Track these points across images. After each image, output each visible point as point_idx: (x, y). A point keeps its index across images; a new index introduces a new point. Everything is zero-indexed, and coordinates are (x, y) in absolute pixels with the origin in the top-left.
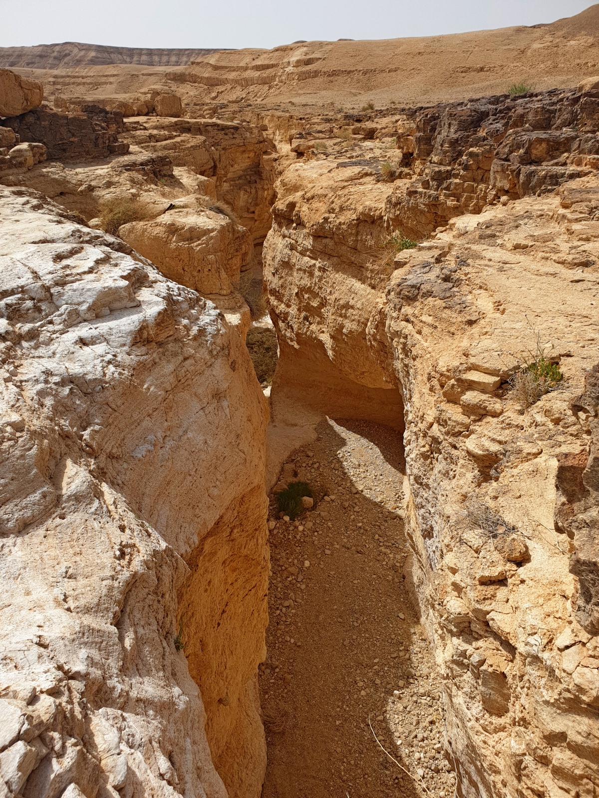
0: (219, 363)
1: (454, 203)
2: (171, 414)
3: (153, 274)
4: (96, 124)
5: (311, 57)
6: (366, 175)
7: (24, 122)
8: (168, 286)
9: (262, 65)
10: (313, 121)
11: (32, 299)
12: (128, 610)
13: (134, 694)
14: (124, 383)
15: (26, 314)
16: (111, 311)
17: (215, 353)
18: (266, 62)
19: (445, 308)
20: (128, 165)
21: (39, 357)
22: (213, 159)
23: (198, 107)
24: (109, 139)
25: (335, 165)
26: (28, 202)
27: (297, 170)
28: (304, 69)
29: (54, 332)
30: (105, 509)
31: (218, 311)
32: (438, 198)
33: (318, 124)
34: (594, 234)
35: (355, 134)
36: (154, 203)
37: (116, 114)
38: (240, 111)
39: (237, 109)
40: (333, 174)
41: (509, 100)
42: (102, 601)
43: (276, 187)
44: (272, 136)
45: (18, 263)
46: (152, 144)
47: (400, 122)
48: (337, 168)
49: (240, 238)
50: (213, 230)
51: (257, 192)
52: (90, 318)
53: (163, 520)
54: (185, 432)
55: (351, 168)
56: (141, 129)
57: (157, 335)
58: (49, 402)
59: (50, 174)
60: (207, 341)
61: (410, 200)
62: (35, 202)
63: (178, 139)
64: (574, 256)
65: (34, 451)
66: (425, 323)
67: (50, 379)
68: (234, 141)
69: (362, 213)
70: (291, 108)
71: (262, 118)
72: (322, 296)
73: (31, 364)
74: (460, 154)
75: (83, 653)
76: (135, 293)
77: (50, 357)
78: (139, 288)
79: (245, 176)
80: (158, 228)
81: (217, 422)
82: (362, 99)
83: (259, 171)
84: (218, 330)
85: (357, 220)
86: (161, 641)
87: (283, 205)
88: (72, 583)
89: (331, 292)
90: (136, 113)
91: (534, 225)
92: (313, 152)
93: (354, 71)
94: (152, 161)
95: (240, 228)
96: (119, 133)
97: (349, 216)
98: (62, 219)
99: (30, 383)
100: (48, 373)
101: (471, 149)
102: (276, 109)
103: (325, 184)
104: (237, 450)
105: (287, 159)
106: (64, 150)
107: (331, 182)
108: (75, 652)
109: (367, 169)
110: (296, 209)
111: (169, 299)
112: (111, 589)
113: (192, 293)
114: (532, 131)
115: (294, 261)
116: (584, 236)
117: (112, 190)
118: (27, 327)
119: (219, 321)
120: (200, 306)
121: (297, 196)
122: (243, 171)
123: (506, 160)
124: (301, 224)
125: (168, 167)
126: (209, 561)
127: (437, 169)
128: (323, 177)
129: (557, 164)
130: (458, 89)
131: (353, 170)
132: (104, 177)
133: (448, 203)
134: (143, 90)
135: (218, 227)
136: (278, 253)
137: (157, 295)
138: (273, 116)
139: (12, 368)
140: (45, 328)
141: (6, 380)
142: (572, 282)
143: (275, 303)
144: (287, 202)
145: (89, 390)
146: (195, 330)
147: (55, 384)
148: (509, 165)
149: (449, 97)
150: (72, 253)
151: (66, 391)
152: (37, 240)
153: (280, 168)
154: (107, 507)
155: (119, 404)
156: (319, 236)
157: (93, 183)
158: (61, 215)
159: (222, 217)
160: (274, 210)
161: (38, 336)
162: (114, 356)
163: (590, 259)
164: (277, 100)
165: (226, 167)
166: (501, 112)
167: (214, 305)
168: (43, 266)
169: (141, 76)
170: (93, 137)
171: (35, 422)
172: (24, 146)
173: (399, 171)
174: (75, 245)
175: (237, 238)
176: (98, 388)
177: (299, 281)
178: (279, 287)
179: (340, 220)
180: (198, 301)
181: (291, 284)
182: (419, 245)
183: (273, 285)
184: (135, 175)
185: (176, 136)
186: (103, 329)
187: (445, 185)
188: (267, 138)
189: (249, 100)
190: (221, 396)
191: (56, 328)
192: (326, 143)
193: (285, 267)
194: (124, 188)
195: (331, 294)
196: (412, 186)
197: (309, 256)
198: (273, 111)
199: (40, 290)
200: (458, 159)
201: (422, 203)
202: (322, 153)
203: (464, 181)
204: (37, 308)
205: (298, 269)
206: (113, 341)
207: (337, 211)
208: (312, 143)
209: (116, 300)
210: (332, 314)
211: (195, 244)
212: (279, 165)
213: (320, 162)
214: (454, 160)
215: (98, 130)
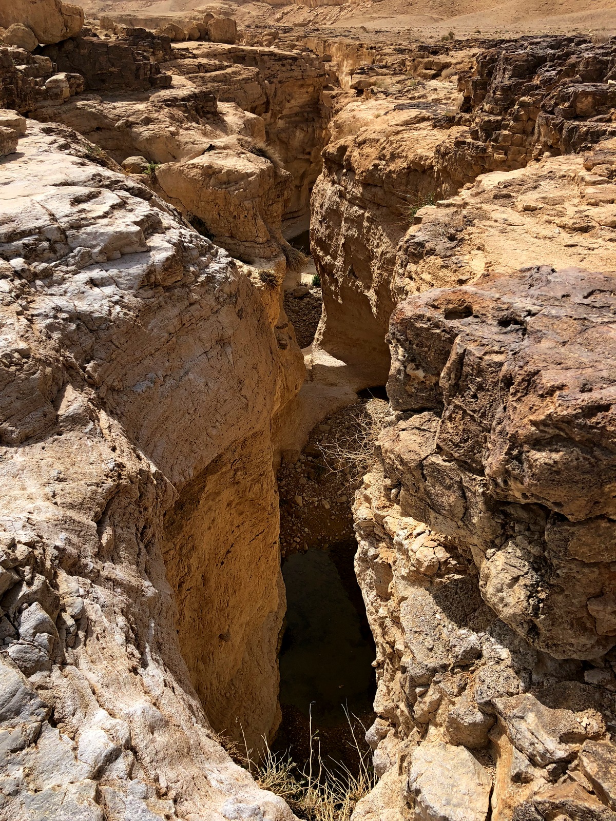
0: (224, 310)
1: (501, 156)
2: (173, 355)
3: (167, 220)
4: (138, 54)
6: (424, 119)
7: (63, 49)
8: (181, 233)
10: (384, 51)
11: (48, 240)
12: (109, 513)
13: (104, 573)
14: (127, 323)
15: (42, 254)
16: (123, 254)
17: (221, 300)
19: (442, 267)
20: (168, 100)
21: (52, 295)
22: (266, 94)
23: (259, 30)
24: (151, 70)
25: (392, 106)
26: (55, 142)
27: (353, 110)
29: (67, 272)
30: (98, 431)
31: (230, 259)
32: (485, 150)
34: (602, 199)
35: (426, 69)
36: (193, 143)
37: (163, 39)
38: (305, 37)
39: (302, 34)
40: (389, 117)
41: (573, 44)
42: (86, 502)
43: (331, 128)
44: (335, 68)
45: (37, 205)
46: (201, 74)
48: (394, 110)
49: (283, 183)
50: (252, 174)
51: (314, 131)
52: (102, 261)
53: (159, 451)
54: (187, 373)
55: (408, 111)
56: (190, 57)
57: (164, 280)
58: (56, 335)
59: (86, 107)
60: (215, 288)
61: (457, 151)
62: (62, 141)
63: (229, 70)
64: (575, 221)
65: (37, 375)
66: (424, 280)
67: (59, 315)
68: (292, 74)
69: (412, 162)
70: (362, 35)
71: (329, 45)
72: (370, 248)
73: (43, 300)
74: (512, 103)
75: (63, 535)
76: (146, 239)
77: (61, 295)
78: (152, 234)
79: (302, 113)
80: (195, 170)
81: (219, 366)
82: (444, 26)
83: (317, 108)
84: (226, 278)
85: (408, 168)
86: (138, 543)
87: (334, 149)
88: (62, 485)
89: (378, 244)
90: (187, 37)
91: (554, 186)
92: (372, 91)
94: (193, 97)
95: (283, 172)
96: (165, 61)
97: (399, 164)
98: (86, 161)
99: (41, 317)
100: (58, 309)
101: (522, 99)
102: (345, 36)
103: (378, 128)
104: (239, 395)
105: (346, 97)
106: (103, 81)
107: (385, 126)
108: (56, 533)
109: (425, 113)
110: (347, 153)
111: (179, 246)
112: (95, 493)
113: (205, 241)
114: (581, 83)
115: (342, 209)
116: (593, 201)
117: (150, 127)
118: (42, 266)
119: (229, 269)
120: (211, 254)
121: (347, 140)
122: (301, 107)
123: (552, 113)
124: (351, 170)
125: (212, 103)
126: (213, 500)
127: (486, 119)
128: (379, 119)
129: (601, 120)
130: (554, 18)
131: (410, 114)
132: (142, 112)
133: (495, 155)
134: (200, 8)
135: (258, 171)
136: (326, 200)
137: (169, 242)
138: (341, 43)
139: (24, 303)
140: (59, 268)
141: (19, 314)
142: (565, 246)
143: (321, 254)
144: (338, 146)
146: (202, 278)
147: (63, 319)
148: (553, 119)
149: (543, 26)
150: (90, 197)
151: (73, 326)
152: (58, 182)
153: (338, 106)
154: (101, 429)
155: (122, 342)
156: (369, 185)
157: (130, 119)
158: (87, 156)
159: (264, 160)
160: (324, 153)
161: (52, 275)
162: (122, 297)
163: (590, 224)
164: (348, 25)
165: (281, 102)
166: (559, 58)
167: (227, 253)
168: (61, 208)
170: (134, 67)
171: (41, 351)
172: (61, 76)
173: (459, 116)
174: (93, 189)
175: (279, 183)
176: (103, 326)
177: (347, 231)
178: (325, 237)
179: (390, 168)
180: (211, 247)
181: (338, 234)
182: (440, 202)
183: (320, 235)
184: (175, 111)
185: (227, 66)
186: (113, 272)
187: (494, 137)
188: (330, 70)
189: (317, 23)
190: (225, 341)
191: (70, 268)
192: (388, 80)
193: (333, 216)
194: (163, 126)
195: (377, 246)
196: (462, 136)
197: (358, 205)
198: (342, 37)
199: (56, 232)
200: (509, 108)
201: (469, 155)
202: (382, 92)
203: (513, 133)
204: (52, 249)
205: (346, 219)
206: (122, 284)
207: (387, 157)
208: (373, 79)
209: (127, 245)
210: (378, 269)
211: (232, 188)
212: (337, 103)
213: (379, 102)
214: (505, 110)
215: (140, 60)
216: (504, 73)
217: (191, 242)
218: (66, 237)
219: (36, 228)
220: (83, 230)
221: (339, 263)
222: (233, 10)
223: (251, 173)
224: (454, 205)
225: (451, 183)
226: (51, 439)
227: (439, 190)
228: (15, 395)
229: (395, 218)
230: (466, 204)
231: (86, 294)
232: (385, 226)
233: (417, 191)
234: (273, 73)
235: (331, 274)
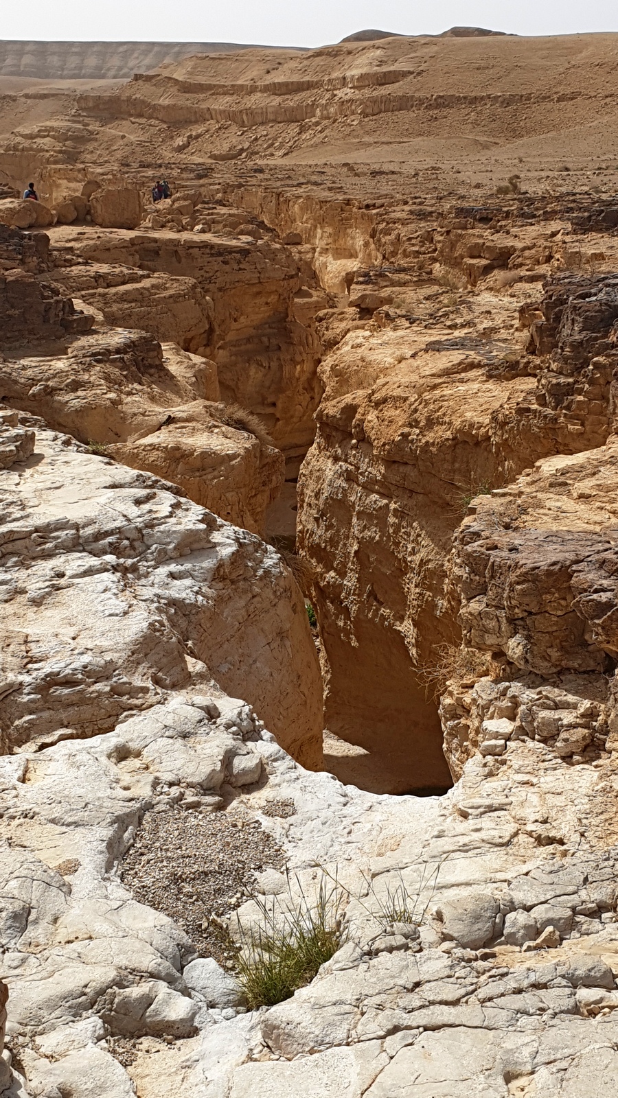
0: (281, 603)
1: (577, 428)
2: (243, 643)
5: (392, 68)
6: (473, 366)
8: (234, 530)
9: (286, 84)
10: (392, 215)
11: (128, 539)
14: (210, 610)
15: (125, 551)
16: (193, 551)
17: (279, 594)
18: (295, 78)
20: (98, 354)
22: (208, 317)
24: (63, 309)
25: (422, 343)
26: (56, 438)
27: (359, 346)
28: (375, 94)
29: (149, 567)
32: (556, 419)
33: (404, 223)
35: (472, 257)
36: (143, 415)
37: (38, 239)
38: (240, 186)
40: (418, 361)
43: (323, 373)
44: (310, 255)
45: (105, 507)
46: (101, 290)
47: (559, 237)
48: (426, 351)
49: (270, 465)
50: (234, 456)
51: (281, 367)
52: (176, 556)
54: (255, 662)
55: (447, 352)
56: (79, 263)
57: (230, 573)
58: (165, 616)
60: (272, 582)
61: (520, 421)
63: (146, 283)
67: (161, 601)
68: (240, 276)
69: (459, 431)
70: (348, 182)
71: (287, 201)
72: (400, 556)
73: (143, 589)
74: (586, 362)
76: (211, 535)
77: (153, 585)
78: (213, 531)
79: (259, 337)
80: (156, 453)
81: (280, 658)
83: (285, 328)
84: (281, 573)
85: (453, 439)
87: (335, 409)
89: (413, 548)
90: (55, 219)
92: (387, 315)
93: (482, 98)
94: (131, 346)
95: (271, 450)
97: (441, 433)
100: (157, 596)
101: (596, 358)
102: (316, 184)
103: (405, 380)
104: (299, 691)
105: (341, 320)
107: (414, 377)
109: (474, 356)
110: (358, 416)
111: (238, 541)
113: (255, 537)
115: (352, 499)
117: (80, 393)
118: (130, 562)
120: (262, 550)
121: (356, 396)
122: (256, 328)
124: (364, 439)
125: (155, 353)
127: (554, 381)
128: (403, 364)
131: (451, 358)
132: (66, 373)
133: (569, 426)
135: (242, 452)
136: (325, 485)
137: (228, 538)
138: (308, 197)
140: (141, 563)
143: (318, 570)
144: (342, 405)
145: (187, 613)
146: (260, 572)
147: (164, 604)
150: (148, 498)
151: (173, 610)
152: (107, 485)
153: (330, 336)
155: (207, 626)
156: (394, 462)
157: (50, 383)
159: (246, 435)
160: (320, 416)
161: (138, 569)
162: (200, 588)
167: (275, 550)
168: (129, 509)
169: (23, 100)
170: (42, 308)
173: (525, 360)
174: (145, 491)
175: (264, 466)
176: (194, 611)
177: (361, 531)
178: (325, 542)
179: (427, 438)
180: (261, 545)
181: (348, 538)
182: (495, 491)
183: (316, 539)
184: (109, 369)
185: (143, 277)
186: (188, 566)
187: (565, 404)
188: (301, 260)
189: (257, 153)
190: (284, 635)
191: (149, 563)
192: (411, 295)
193: (337, 509)
194: (98, 392)
195: (413, 553)
196: (525, 399)
197: (378, 493)
198: (310, 187)
199: (134, 531)
200: (582, 367)
201: (535, 426)
202: (403, 316)
203: (590, 400)
204: (132, 547)
205: (359, 513)
206: (197, 577)
207: (422, 424)
208: (386, 292)
209: (196, 541)
210: (416, 586)
211: (209, 477)
212: (327, 329)
213: (400, 333)
214: (577, 370)
215: (48, 297)
216: (573, 324)
217: (245, 538)
218: (143, 535)
219: (117, 528)
220: (156, 529)
221: (350, 581)
222: (91, 133)
223: (234, 454)
224: (510, 494)
225: (516, 460)
226: (190, 688)
227: (500, 469)
228: (162, 653)
229: (438, 510)
230: (521, 493)
231: (170, 586)
232: (424, 523)
233: (469, 471)
234: (208, 275)
235: (337, 601)
